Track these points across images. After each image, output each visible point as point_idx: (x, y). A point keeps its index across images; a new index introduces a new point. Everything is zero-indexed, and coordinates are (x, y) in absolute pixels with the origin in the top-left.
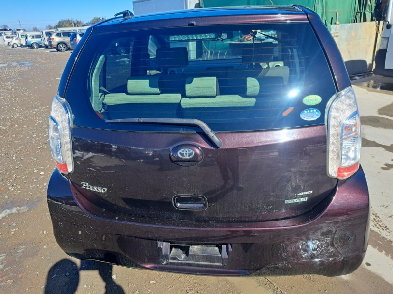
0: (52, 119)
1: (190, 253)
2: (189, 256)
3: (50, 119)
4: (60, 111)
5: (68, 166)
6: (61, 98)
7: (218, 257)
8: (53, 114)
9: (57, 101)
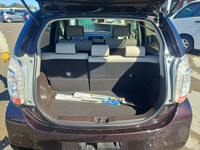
0: (10, 70)
1: (98, 148)
2: (98, 149)
3: (8, 70)
4: (16, 66)
5: (21, 100)
6: (17, 57)
7: (114, 148)
8: (10, 67)
9: (13, 59)
